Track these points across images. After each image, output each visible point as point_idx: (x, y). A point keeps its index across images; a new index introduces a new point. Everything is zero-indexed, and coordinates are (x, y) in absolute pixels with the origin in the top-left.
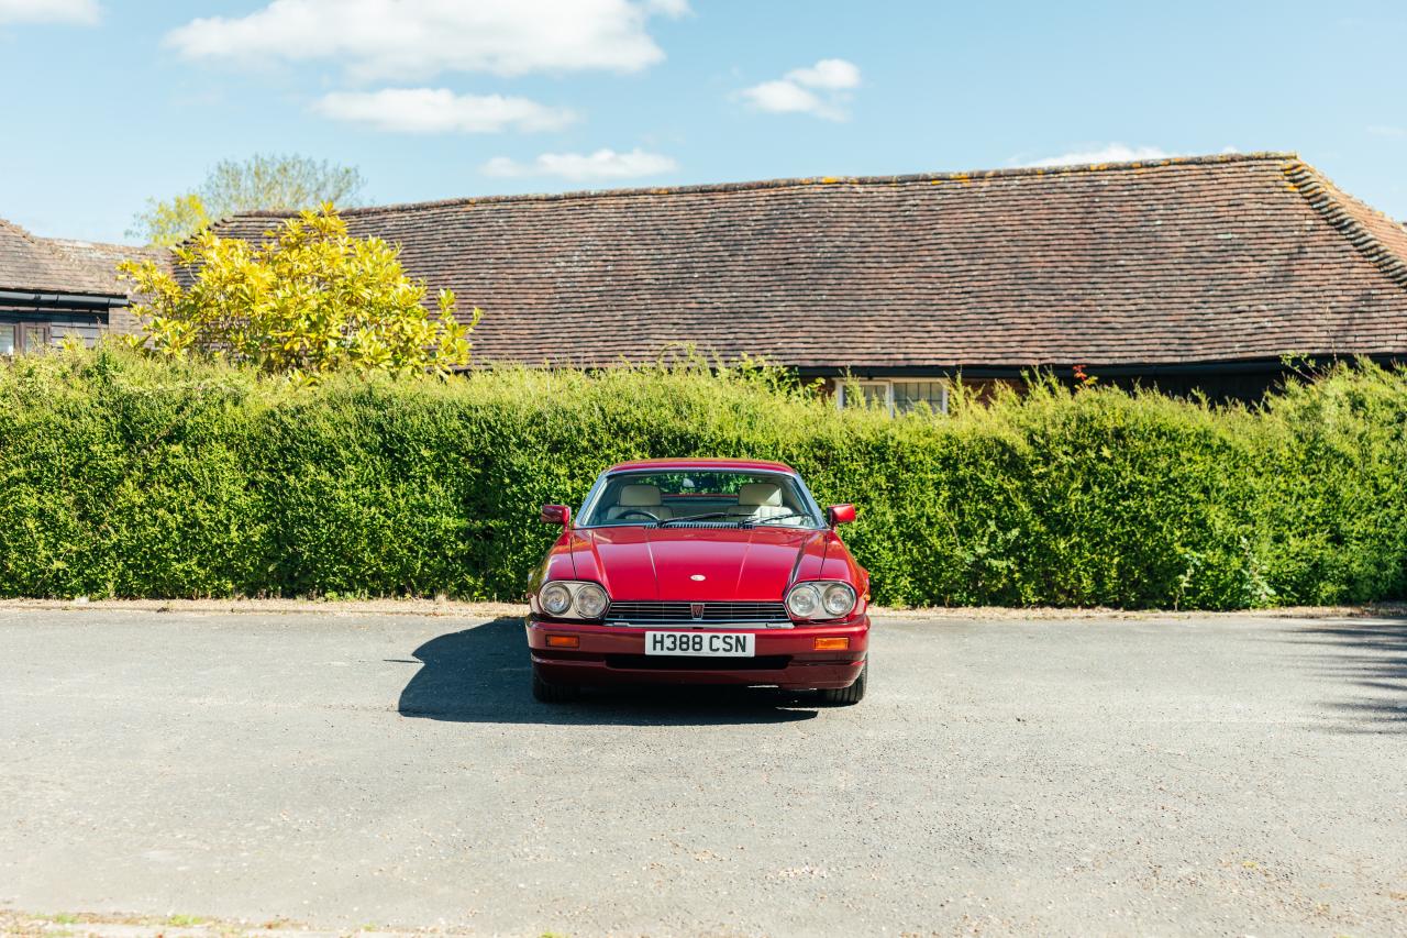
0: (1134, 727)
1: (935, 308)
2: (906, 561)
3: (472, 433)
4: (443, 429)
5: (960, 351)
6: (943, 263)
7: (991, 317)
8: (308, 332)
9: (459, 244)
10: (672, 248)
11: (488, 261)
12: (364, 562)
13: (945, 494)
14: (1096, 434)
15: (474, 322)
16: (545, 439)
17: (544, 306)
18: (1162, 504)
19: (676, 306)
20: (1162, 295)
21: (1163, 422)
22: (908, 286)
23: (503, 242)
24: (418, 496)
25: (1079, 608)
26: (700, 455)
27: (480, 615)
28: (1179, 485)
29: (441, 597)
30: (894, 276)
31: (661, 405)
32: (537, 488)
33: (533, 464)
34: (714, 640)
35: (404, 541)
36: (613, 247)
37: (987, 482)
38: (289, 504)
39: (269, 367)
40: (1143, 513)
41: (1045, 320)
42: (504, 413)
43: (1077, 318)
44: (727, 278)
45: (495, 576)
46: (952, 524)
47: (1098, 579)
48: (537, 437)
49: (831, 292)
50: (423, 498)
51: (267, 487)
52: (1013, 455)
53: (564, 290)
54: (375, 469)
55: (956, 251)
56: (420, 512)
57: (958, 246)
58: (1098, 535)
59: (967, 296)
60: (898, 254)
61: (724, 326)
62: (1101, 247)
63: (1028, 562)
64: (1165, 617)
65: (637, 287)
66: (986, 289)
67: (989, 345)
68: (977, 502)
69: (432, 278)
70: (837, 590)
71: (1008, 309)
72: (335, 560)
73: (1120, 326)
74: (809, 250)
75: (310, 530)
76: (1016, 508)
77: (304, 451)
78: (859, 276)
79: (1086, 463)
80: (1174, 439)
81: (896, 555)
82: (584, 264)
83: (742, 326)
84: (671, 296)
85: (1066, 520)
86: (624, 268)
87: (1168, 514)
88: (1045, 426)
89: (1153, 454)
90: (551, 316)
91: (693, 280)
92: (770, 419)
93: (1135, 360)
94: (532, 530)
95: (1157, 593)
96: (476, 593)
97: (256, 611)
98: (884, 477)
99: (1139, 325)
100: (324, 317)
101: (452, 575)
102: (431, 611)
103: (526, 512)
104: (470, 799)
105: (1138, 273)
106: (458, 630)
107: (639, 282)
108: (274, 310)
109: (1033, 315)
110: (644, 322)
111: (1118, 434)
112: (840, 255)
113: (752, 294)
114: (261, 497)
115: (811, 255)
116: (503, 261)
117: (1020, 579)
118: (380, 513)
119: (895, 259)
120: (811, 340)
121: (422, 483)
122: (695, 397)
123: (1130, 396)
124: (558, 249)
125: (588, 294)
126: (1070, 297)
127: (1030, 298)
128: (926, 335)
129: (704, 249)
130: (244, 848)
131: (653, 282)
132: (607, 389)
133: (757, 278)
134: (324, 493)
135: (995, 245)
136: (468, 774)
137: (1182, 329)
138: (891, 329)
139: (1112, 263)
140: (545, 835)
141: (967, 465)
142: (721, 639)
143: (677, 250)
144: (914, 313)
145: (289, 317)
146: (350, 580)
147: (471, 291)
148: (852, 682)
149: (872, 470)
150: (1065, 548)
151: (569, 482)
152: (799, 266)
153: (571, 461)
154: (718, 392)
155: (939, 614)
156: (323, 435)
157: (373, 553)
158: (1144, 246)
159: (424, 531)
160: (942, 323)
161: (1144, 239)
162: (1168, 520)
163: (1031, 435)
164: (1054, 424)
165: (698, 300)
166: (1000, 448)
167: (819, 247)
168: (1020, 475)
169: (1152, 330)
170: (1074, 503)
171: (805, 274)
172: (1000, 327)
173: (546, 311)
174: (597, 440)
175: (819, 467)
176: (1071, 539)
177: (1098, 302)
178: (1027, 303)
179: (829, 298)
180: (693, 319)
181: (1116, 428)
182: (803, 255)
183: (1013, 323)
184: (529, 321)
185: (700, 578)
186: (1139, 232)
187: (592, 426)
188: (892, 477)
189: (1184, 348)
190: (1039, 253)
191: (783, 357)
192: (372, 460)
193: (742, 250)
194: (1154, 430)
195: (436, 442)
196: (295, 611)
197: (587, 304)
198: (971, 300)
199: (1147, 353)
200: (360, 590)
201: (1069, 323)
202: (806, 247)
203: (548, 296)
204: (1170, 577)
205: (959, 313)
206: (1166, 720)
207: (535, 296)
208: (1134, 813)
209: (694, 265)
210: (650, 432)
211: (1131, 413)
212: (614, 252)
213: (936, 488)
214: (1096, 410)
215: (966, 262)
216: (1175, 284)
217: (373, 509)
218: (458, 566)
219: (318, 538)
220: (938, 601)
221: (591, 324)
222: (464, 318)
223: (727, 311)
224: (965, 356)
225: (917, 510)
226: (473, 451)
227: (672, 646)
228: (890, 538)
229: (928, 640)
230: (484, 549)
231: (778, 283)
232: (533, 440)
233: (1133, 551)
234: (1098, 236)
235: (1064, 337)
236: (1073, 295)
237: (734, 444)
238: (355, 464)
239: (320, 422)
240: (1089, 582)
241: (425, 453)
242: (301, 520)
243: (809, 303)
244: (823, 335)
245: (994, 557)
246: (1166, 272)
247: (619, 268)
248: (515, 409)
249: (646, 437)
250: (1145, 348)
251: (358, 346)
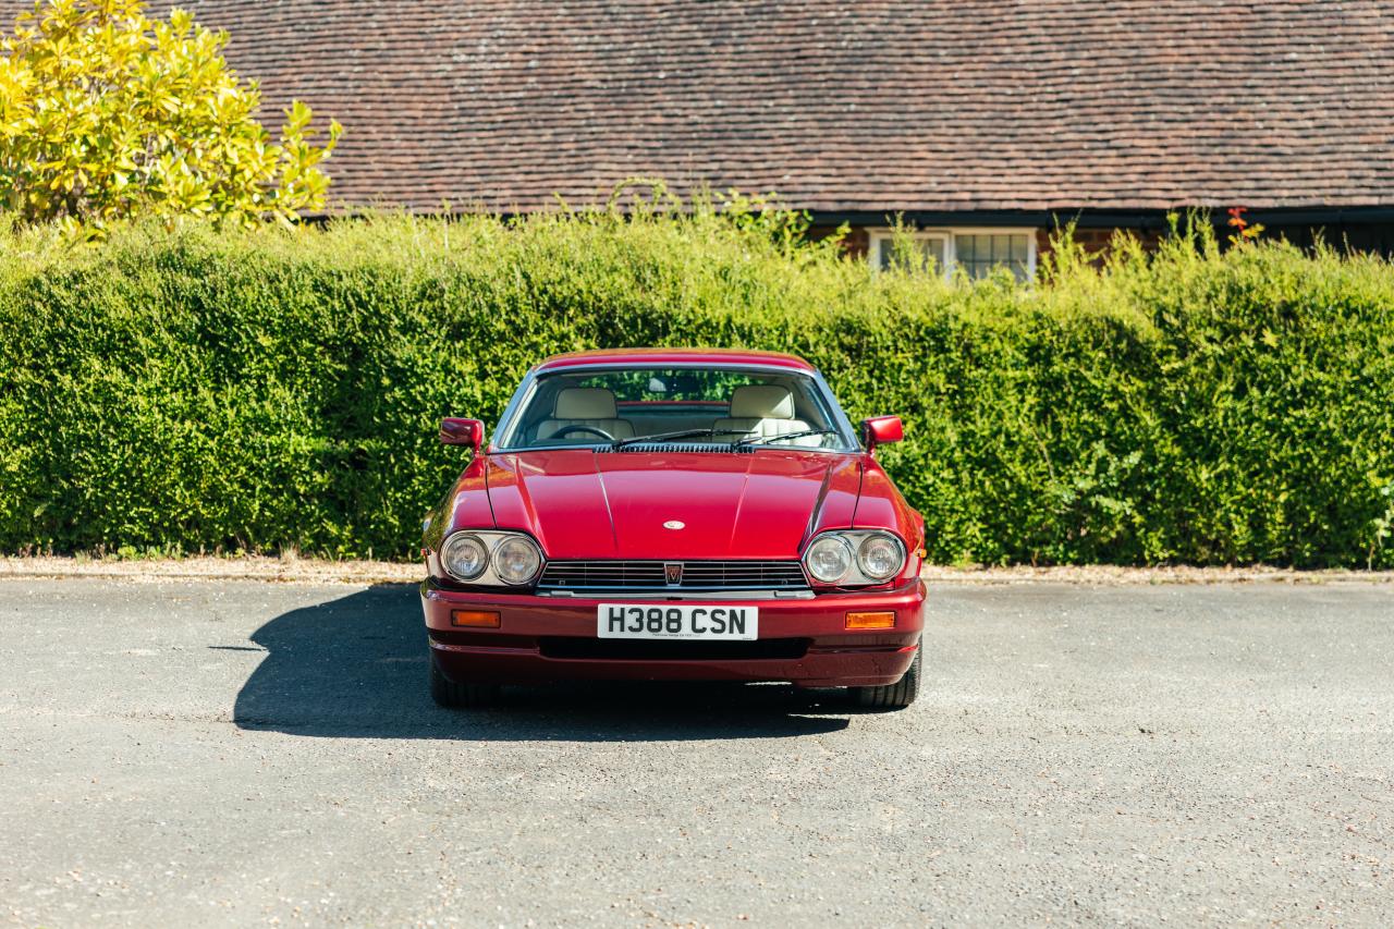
0: (1311, 740)
1: (1017, 123)
2: (975, 499)
3: (334, 312)
4: (291, 305)
5: (1054, 187)
6: (1029, 57)
7: (1100, 137)
8: (87, 160)
9: (307, 27)
10: (626, 35)
11: (351, 53)
12: (176, 503)
13: (1031, 400)
14: (1255, 311)
15: (332, 144)
16: (442, 320)
17: (436, 121)
18: (1351, 414)
19: (632, 120)
20: (1352, 104)
21: (1353, 293)
22: (976, 90)
23: (374, 25)
24: (254, 404)
25: (1229, 567)
26: (672, 344)
27: (348, 580)
28: (1376, 386)
29: (290, 554)
30: (956, 75)
31: (614, 269)
32: (431, 392)
33: (424, 357)
34: (698, 616)
35: (234, 471)
36: (538, 33)
37: (1094, 382)
38: (63, 417)
39: (29, 215)
40: (1324, 427)
41: (1180, 141)
42: (381, 282)
43: (1227, 138)
44: (708, 80)
45: (370, 522)
46: (1042, 445)
47: (1257, 525)
48: (430, 318)
49: (863, 100)
50: (262, 407)
51: (31, 392)
52: (1133, 343)
53: (465, 96)
54: (189, 365)
55: (1049, 39)
56: (257, 428)
57: (1051, 31)
58: (1257, 459)
59: (1065, 105)
60: (962, 43)
61: (704, 151)
62: (1262, 32)
63: (1154, 500)
64: (1354, 580)
65: (574, 92)
66: (1093, 95)
67: (1097, 178)
68: (1080, 411)
69: (268, 79)
70: (878, 543)
71: (1126, 125)
72: (131, 498)
73: (1289, 151)
74: (830, 37)
75: (94, 455)
76: (1137, 420)
77: (85, 339)
78: (905, 76)
79: (1239, 354)
80: (1369, 319)
81: (961, 491)
82: (494, 57)
83: (731, 150)
84: (625, 106)
85: (1210, 438)
86: (554, 63)
87: (1360, 429)
88: (1181, 300)
89: (1339, 340)
90: (446, 136)
91: (657, 82)
92: (775, 289)
93: (1313, 202)
94: (423, 455)
95: (1342, 545)
96: (341, 548)
97: (17, 575)
98: (943, 376)
99: (1318, 150)
100: (109, 140)
101: (306, 521)
102: (277, 575)
103: (414, 428)
104: (345, 849)
105: (1317, 72)
106: (317, 602)
107: (578, 85)
108: (33, 130)
109: (1162, 134)
110: (586, 144)
111: (1288, 311)
112: (876, 44)
113: (745, 103)
114: (21, 407)
115: (833, 44)
116: (373, 53)
117: (1142, 525)
118: (198, 429)
119: (957, 51)
120: (834, 172)
121: (260, 386)
122: (664, 258)
123: (1305, 255)
124: (455, 35)
125: (502, 103)
126: (1217, 108)
127: (1159, 108)
128: (1004, 164)
129: (673, 35)
130: (17, 920)
131: (598, 84)
132: (534, 247)
133: (752, 79)
134: (115, 400)
135: (1106, 29)
136: (341, 813)
137: (1381, 156)
138: (952, 156)
139: (1280, 57)
140: (457, 901)
141: (1066, 358)
142: (709, 615)
143: (633, 38)
144: (985, 131)
145: (56, 139)
146: (154, 529)
147: (326, 98)
148: (899, 677)
149: (925, 365)
150: (1208, 480)
151: (478, 384)
152: (815, 61)
153: (481, 353)
154: (697, 251)
155: (1025, 575)
156: (112, 314)
157: (188, 489)
158: (1325, 31)
159: (264, 456)
160: (1027, 146)
161: (1326, 22)
162: (1360, 438)
163: (1159, 313)
164: (1194, 298)
165: (665, 112)
166: (1114, 333)
167: (844, 33)
168: (1142, 372)
169: (1337, 156)
170: (1221, 413)
171: (824, 73)
172: (1114, 152)
173: (439, 128)
174: (519, 321)
175: (848, 361)
176: (1215, 468)
177: (1258, 116)
178: (1152, 117)
179: (860, 108)
180: (658, 140)
181: (1284, 302)
182: (822, 45)
183: (1133, 146)
184: (415, 144)
185: (678, 525)
186: (1318, 11)
187: (512, 301)
188: (954, 375)
189: (1385, 183)
190: (1171, 43)
191: (792, 197)
192: (185, 351)
193: (730, 37)
194: (1340, 305)
195: (280, 325)
196: (74, 575)
197: (500, 118)
198: (1070, 112)
199: (1331, 191)
200: (169, 544)
201: (1215, 145)
202: (826, 33)
203: (440, 106)
204: (1361, 521)
205: (1052, 130)
206: (1357, 730)
207: (423, 106)
208: (1311, 865)
209: (659, 59)
210: (597, 310)
211: (1307, 280)
212: (539, 41)
213: (1020, 392)
214: (1255, 276)
215: (1063, 55)
216: (1370, 88)
217: (188, 423)
218: (313, 507)
219: (107, 468)
220: (1021, 557)
221: (506, 147)
222: (318, 139)
223: (708, 128)
224: (1062, 195)
225: (992, 423)
226: (335, 338)
227: (637, 625)
228: (952, 464)
229: (1007, 615)
230: (353, 483)
231: (784, 86)
232: (425, 321)
233: (1308, 482)
234: (1258, 17)
235: (1207, 167)
236: (1221, 104)
237: (721, 327)
238: (161, 358)
239: (108, 296)
240: (1244, 529)
241: (265, 341)
242: (81, 441)
243: (831, 117)
244: (851, 163)
245: (1104, 493)
246: (1359, 71)
247: (547, 63)
248: (398, 275)
249: (591, 317)
250: (1326, 183)
251: (160, 181)
